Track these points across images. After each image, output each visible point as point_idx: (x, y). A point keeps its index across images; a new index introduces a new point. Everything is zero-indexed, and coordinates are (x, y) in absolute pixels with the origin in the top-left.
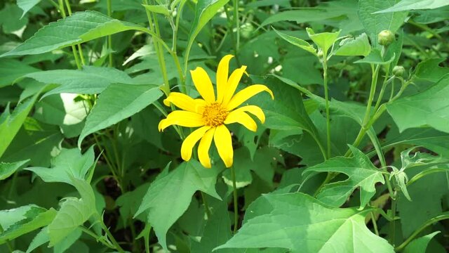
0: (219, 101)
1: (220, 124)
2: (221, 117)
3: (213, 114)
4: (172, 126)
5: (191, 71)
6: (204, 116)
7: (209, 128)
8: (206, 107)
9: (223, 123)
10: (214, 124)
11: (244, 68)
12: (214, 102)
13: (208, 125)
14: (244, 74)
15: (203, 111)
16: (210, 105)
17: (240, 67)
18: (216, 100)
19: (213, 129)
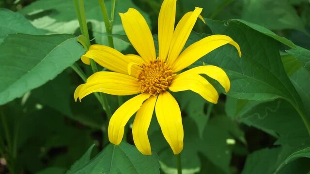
0: (162, 57)
1: (163, 92)
2: (165, 81)
3: (154, 77)
4: (92, 95)
5: (121, 14)
6: (140, 79)
7: (147, 96)
8: (143, 66)
9: (168, 90)
10: (154, 92)
11: (198, 11)
12: (154, 59)
13: (147, 92)
14: (198, 19)
15: (139, 72)
16: (149, 64)
17: (193, 10)
18: (157, 56)
19: (154, 99)
